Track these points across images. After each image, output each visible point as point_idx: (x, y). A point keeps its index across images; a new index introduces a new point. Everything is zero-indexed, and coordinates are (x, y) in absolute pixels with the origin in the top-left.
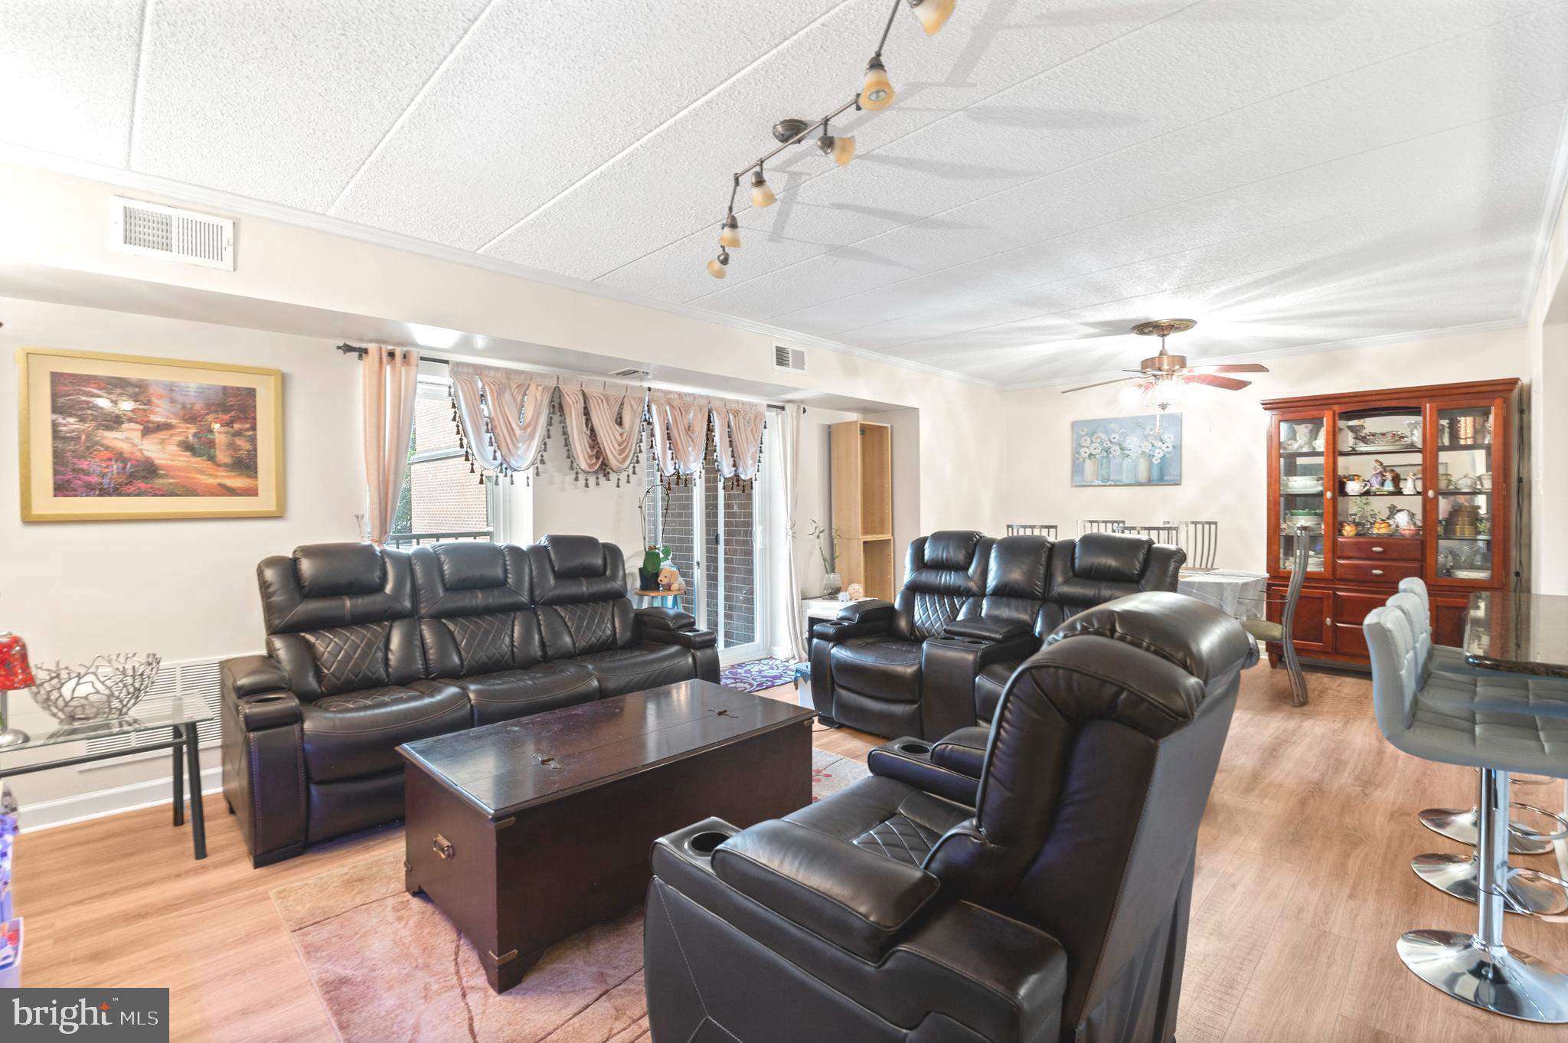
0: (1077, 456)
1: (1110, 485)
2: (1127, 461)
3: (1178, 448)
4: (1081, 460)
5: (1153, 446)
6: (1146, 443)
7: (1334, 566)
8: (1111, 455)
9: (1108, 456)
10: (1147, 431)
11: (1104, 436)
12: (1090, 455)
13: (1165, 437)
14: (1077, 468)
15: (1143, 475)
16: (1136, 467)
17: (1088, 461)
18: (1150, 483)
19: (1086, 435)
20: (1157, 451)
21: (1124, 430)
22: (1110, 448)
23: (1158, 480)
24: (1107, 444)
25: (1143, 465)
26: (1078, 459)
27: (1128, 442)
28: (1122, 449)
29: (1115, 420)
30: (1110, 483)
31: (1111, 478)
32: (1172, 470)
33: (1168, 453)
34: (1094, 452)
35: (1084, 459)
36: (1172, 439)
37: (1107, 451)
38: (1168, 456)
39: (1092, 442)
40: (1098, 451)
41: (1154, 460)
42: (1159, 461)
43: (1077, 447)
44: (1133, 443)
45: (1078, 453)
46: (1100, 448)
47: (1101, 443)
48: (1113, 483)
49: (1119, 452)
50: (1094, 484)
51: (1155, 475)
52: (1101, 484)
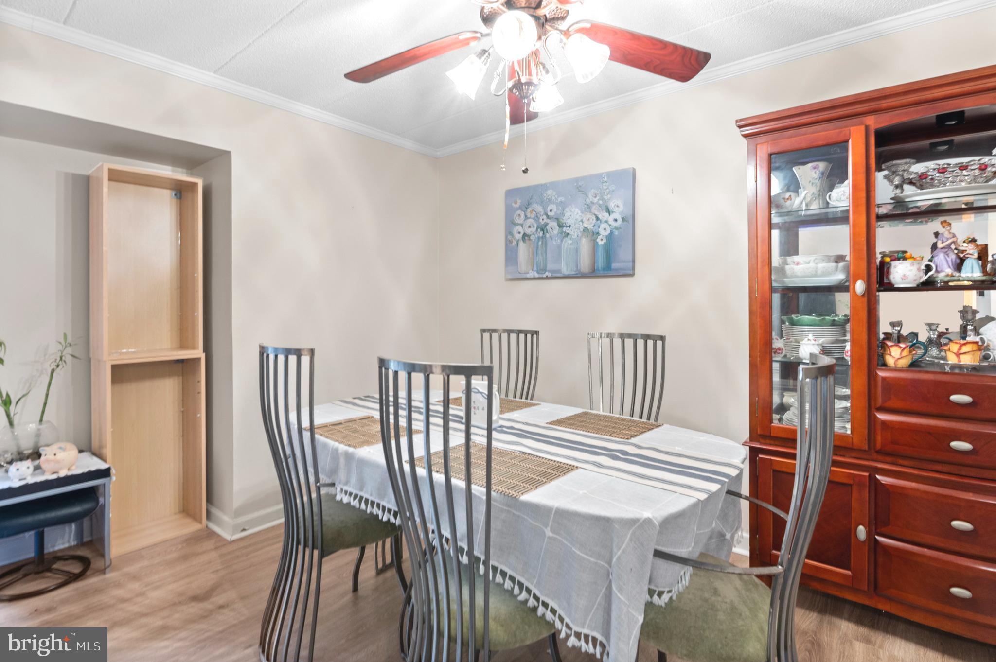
0: (510, 237)
1: (547, 278)
2: (568, 242)
3: (630, 219)
4: (514, 243)
5: (598, 219)
6: (589, 216)
7: (871, 420)
8: (548, 235)
9: (544, 237)
10: (591, 198)
11: (539, 209)
12: (525, 235)
13: (612, 205)
14: (511, 257)
15: (585, 264)
16: (577, 251)
17: (521, 244)
18: (593, 273)
19: (520, 208)
20: (603, 226)
21: (563, 199)
22: (546, 224)
23: (604, 269)
24: (543, 220)
25: (585, 246)
26: (511, 242)
27: (567, 214)
28: (561, 226)
29: (553, 185)
30: (547, 274)
31: (550, 266)
32: (623, 254)
33: (616, 228)
34: (528, 231)
35: (518, 242)
36: (621, 208)
37: (543, 228)
38: (616, 233)
39: (526, 217)
40: (534, 230)
41: (598, 240)
42: (605, 241)
43: (510, 223)
44: (574, 215)
45: (511, 233)
46: (535, 226)
47: (537, 218)
48: (549, 275)
49: (556, 230)
50: (528, 276)
51: (600, 263)
52: (537, 275)
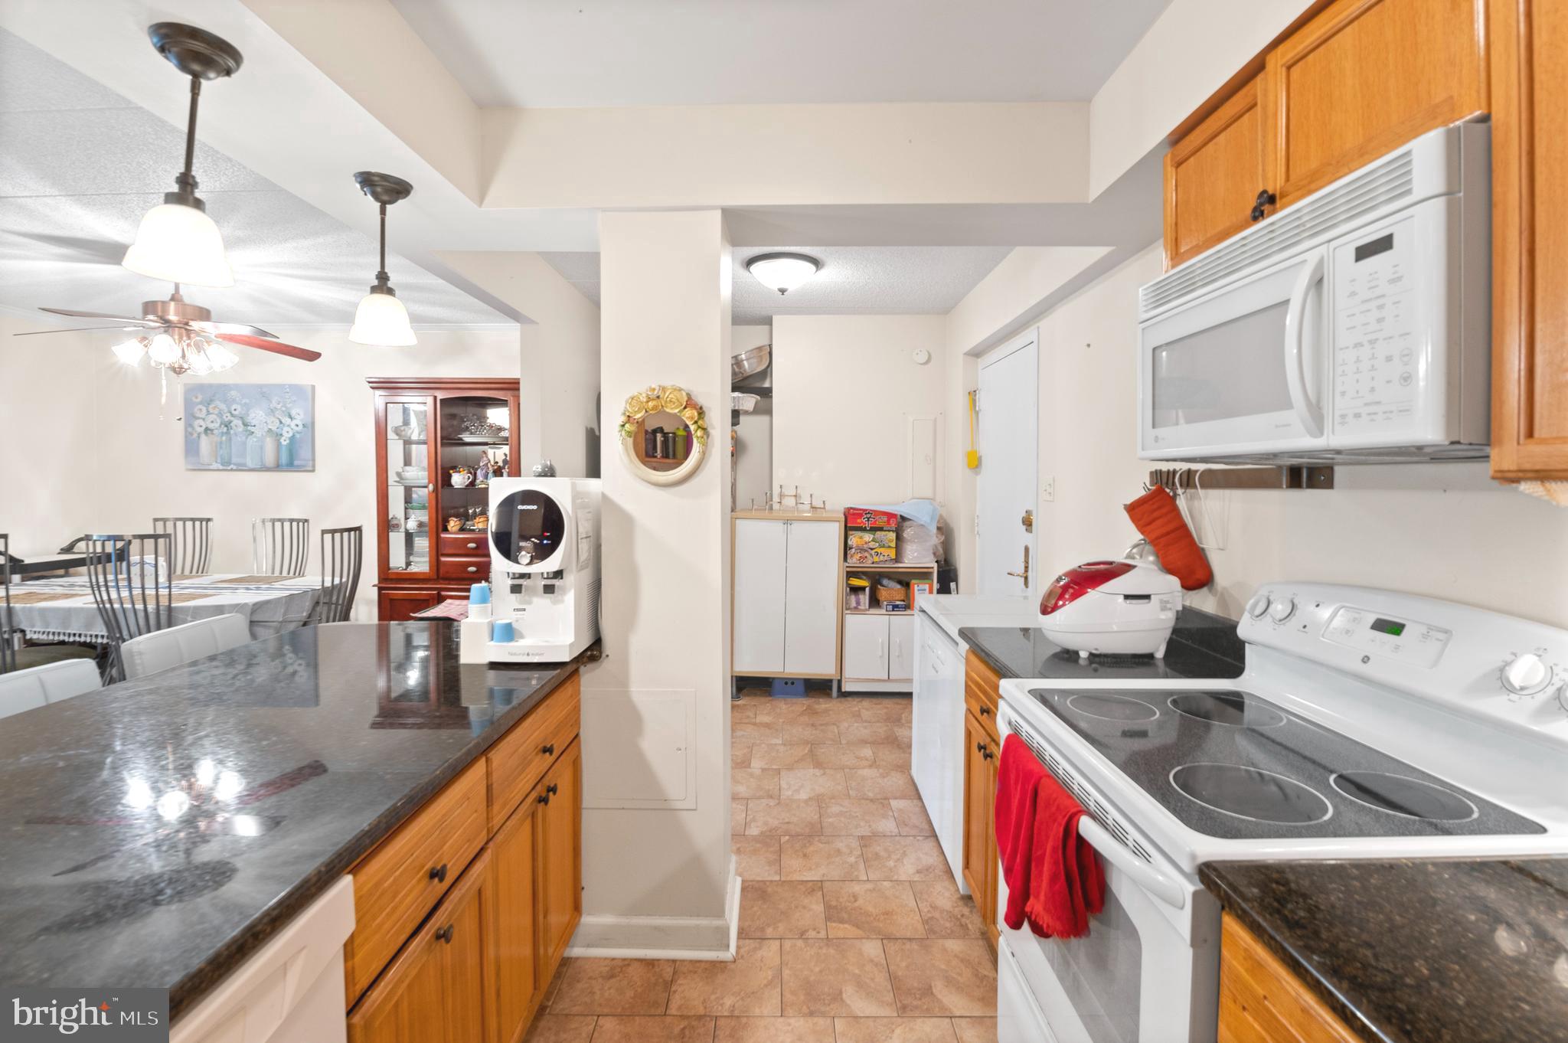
0: (190, 430)
1: (232, 470)
2: (252, 440)
3: (310, 426)
4: (195, 435)
5: (281, 422)
6: (273, 419)
7: (438, 560)
8: (232, 432)
9: (228, 433)
10: (274, 404)
11: (223, 406)
12: (207, 429)
13: (293, 413)
14: (191, 448)
15: (270, 459)
16: (262, 448)
17: (203, 437)
18: (278, 467)
19: (201, 403)
20: (286, 429)
21: (247, 401)
22: (231, 422)
23: (287, 465)
24: (227, 417)
25: (269, 445)
26: (191, 434)
27: (252, 415)
28: (245, 425)
29: (237, 387)
30: (232, 466)
31: (234, 460)
32: (304, 453)
33: (298, 432)
34: (211, 426)
35: (199, 434)
36: (302, 416)
37: (227, 425)
38: (298, 436)
39: (208, 413)
40: (218, 425)
41: (282, 440)
42: (288, 441)
43: (190, 417)
44: (258, 416)
45: (191, 426)
46: (219, 421)
47: (220, 415)
48: (235, 468)
49: (241, 428)
50: (211, 467)
51: (284, 460)
52: (221, 467)
